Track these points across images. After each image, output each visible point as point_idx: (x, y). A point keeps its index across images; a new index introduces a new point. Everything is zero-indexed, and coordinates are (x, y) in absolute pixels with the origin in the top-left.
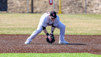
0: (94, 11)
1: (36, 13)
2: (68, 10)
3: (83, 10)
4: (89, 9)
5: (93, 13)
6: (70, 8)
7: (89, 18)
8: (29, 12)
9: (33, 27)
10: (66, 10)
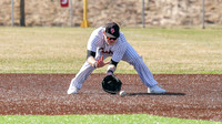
0: (163, 22)
1: (31, 25)
2: (103, 19)
3: (137, 19)
4: (150, 16)
5: (159, 25)
6: (108, 14)
7: (151, 37)
8: (16, 24)
9: (23, 57)
10: (100, 18)
